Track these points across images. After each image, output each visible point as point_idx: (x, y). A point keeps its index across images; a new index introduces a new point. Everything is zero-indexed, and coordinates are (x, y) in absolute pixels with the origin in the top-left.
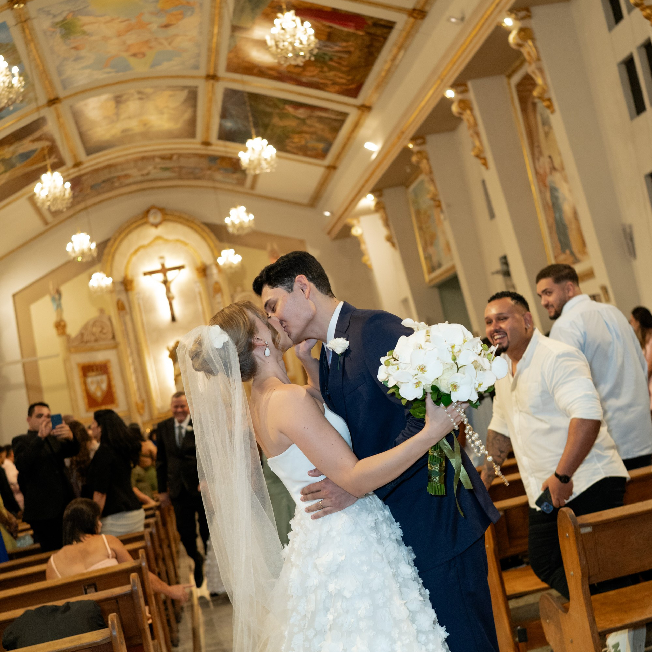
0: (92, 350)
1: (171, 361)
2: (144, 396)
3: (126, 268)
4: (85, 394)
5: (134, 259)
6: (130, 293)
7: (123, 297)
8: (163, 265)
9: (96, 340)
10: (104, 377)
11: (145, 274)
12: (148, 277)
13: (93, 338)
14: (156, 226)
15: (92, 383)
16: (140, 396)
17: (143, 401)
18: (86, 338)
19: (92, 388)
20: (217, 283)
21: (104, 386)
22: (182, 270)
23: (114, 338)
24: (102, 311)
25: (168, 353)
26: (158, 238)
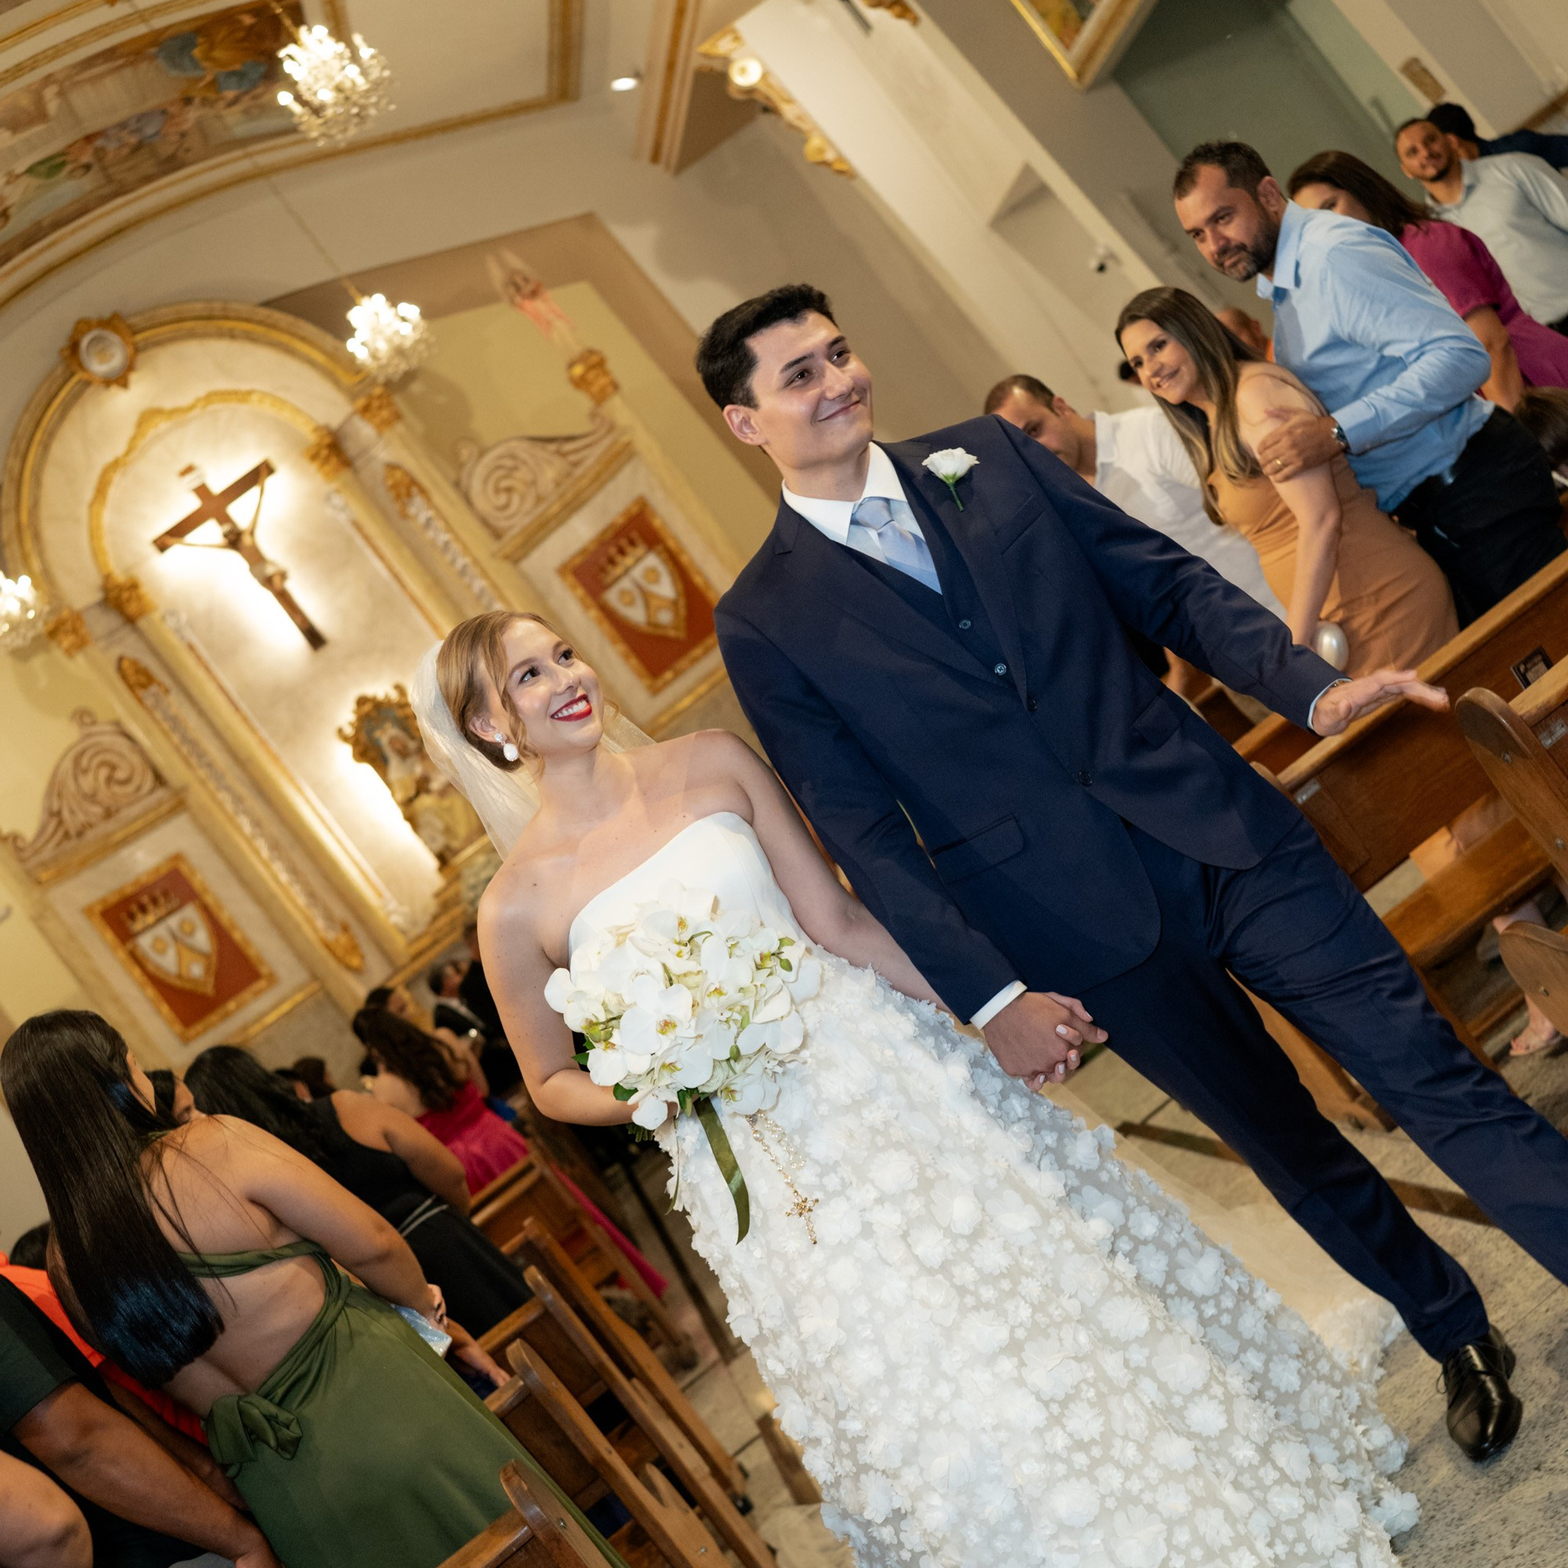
0: (111, 847)
1: (367, 770)
2: (340, 911)
3: (97, 553)
4: (151, 991)
5: (107, 516)
6: (142, 623)
7: (130, 646)
8: (202, 491)
9: (108, 814)
10: (190, 912)
11: (162, 545)
12: (176, 550)
13: (97, 810)
14: (120, 379)
15: (159, 947)
16: (329, 917)
17: (345, 929)
18: (72, 823)
19: (168, 962)
20: (392, 467)
21: (202, 939)
22: (270, 482)
23: (159, 779)
24: (83, 717)
25: (347, 750)
26: (148, 417)
